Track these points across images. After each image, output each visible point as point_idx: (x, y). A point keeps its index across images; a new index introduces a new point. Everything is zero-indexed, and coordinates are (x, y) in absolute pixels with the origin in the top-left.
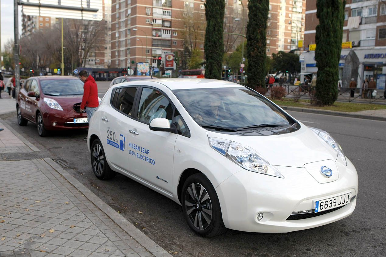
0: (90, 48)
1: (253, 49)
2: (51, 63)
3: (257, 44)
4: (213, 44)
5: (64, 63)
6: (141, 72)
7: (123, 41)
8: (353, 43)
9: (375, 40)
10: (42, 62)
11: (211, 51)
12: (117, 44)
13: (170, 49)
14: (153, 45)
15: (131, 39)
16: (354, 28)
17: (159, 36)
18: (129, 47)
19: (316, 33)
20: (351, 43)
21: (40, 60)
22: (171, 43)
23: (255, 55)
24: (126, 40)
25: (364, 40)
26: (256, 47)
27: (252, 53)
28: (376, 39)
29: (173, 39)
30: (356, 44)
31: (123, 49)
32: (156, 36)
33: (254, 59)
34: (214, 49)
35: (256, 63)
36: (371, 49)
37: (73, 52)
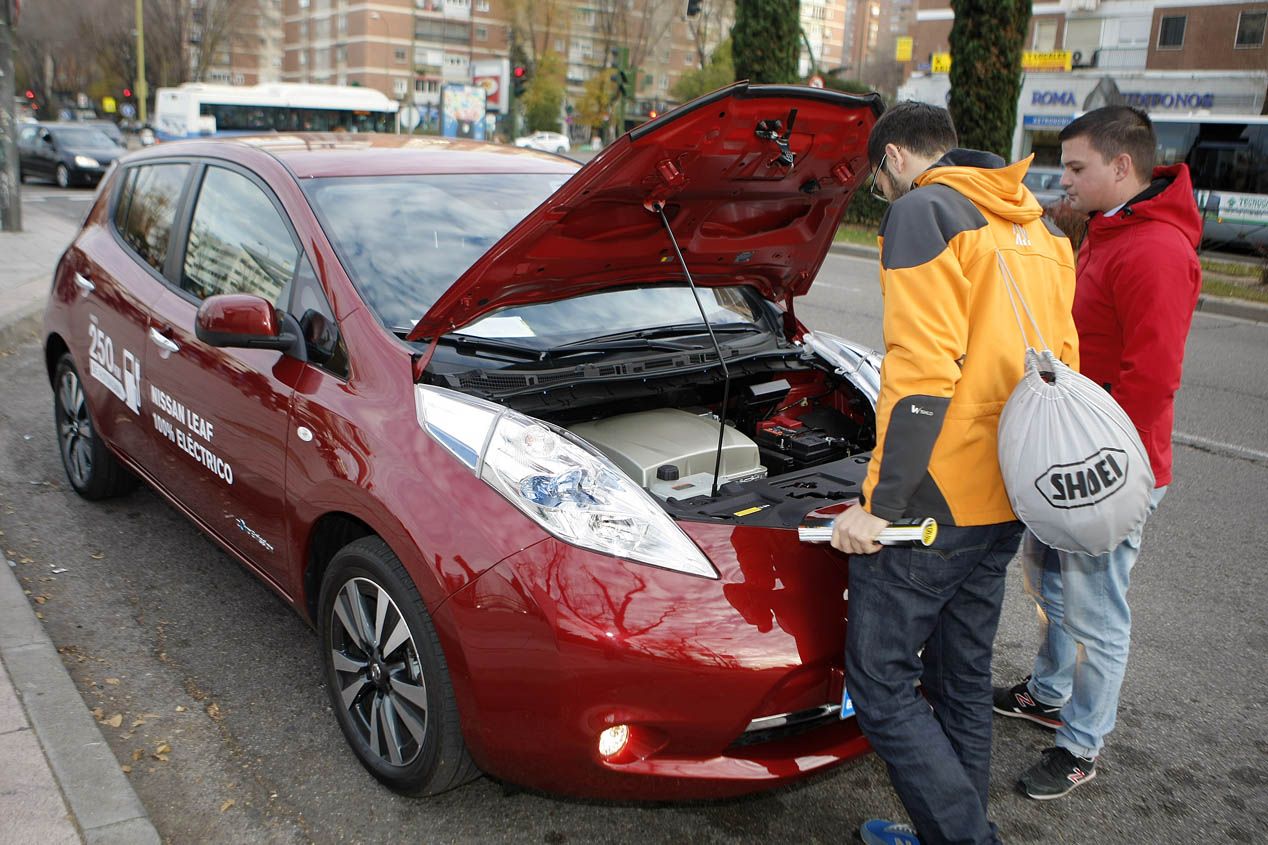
0: (217, 38)
1: (981, 52)
2: (90, 78)
3: (1002, 33)
4: (768, 25)
5: (147, 79)
6: (455, 119)
7: (322, 20)
8: (1077, 57)
9: (1145, 53)
10: (62, 77)
11: (759, 53)
12: (303, 30)
13: (465, 49)
14: (417, 36)
15: (350, 16)
16: (1081, 10)
17: (435, 9)
18: (343, 39)
19: (956, 20)
20: (1069, 56)
21: (56, 70)
22: (471, 34)
23: (990, 75)
24: (333, 19)
25: (1110, 50)
26: (994, 44)
27: (979, 65)
28: (1151, 49)
29: (477, 20)
30: (1086, 59)
31: (323, 43)
32: (425, 8)
33: (983, 92)
34: (772, 45)
35: (988, 108)
36: (1132, 78)
37: (166, 49)
